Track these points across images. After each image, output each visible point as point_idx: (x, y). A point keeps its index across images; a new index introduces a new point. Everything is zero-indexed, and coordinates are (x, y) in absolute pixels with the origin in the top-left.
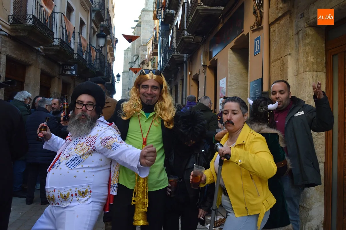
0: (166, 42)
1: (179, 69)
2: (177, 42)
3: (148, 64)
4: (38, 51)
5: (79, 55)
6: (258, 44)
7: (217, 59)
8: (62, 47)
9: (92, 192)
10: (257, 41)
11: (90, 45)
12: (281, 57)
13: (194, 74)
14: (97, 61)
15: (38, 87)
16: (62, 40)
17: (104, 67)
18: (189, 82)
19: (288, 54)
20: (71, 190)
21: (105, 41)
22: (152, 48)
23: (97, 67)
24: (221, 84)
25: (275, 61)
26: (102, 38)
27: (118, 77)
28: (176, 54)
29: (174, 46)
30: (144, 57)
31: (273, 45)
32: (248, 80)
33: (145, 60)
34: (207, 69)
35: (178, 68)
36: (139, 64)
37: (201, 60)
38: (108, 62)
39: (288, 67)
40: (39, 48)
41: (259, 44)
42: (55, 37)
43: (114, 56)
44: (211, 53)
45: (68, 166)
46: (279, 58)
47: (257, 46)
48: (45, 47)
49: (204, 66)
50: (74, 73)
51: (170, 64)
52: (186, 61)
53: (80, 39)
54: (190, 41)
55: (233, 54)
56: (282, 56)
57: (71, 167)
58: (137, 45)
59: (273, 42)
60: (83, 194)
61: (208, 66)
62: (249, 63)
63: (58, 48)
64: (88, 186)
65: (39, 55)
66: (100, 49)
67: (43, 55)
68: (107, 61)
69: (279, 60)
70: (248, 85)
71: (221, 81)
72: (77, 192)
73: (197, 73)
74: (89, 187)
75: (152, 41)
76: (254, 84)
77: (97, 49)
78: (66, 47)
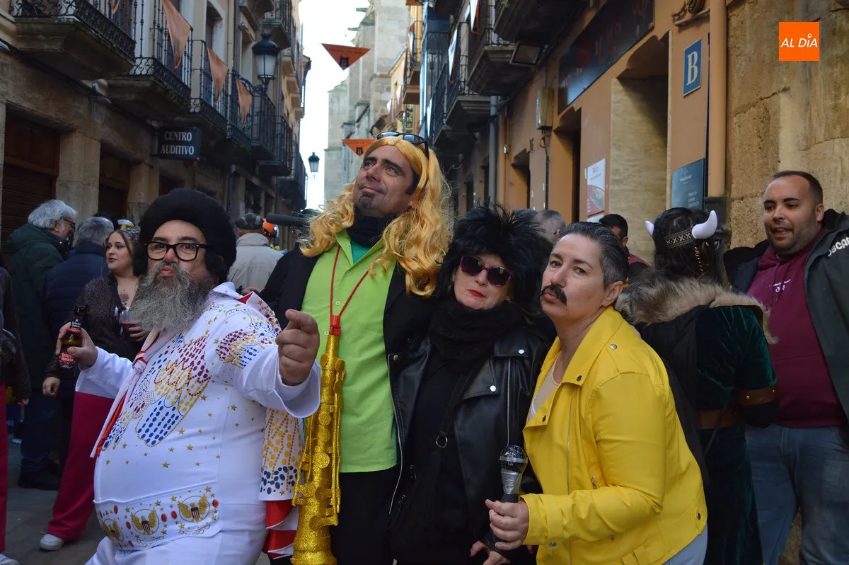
0: (442, 65)
1: (476, 139)
2: (469, 66)
3: (393, 126)
4: (93, 91)
5: (204, 103)
6: (695, 62)
7: (580, 110)
8: (156, 81)
9: (219, 505)
10: (693, 56)
11: (235, 75)
12: (761, 99)
13: (516, 152)
14: (256, 118)
15: (95, 191)
16: (156, 62)
17: (274, 136)
18: (504, 173)
19: (781, 90)
20: (158, 504)
21: (277, 64)
22: (405, 83)
23: (255, 135)
24: (592, 179)
25: (743, 109)
26: (266, 56)
27: (312, 164)
28: (469, 96)
29: (464, 75)
30: (384, 108)
31: (739, 65)
32: (666, 166)
33: (386, 116)
34: (554, 136)
35: (474, 137)
36: (371, 126)
37: (537, 111)
38: (285, 123)
39: (779, 128)
40: (96, 85)
41: (699, 64)
42: (137, 54)
43: (302, 106)
44: (563, 94)
45: (144, 436)
46: (754, 100)
47: (693, 69)
48: (111, 81)
49: (545, 129)
50: (191, 151)
51: (451, 126)
52: (496, 116)
53: (207, 60)
54: (507, 60)
55: (624, 93)
56: (763, 97)
57: (152, 439)
58: (363, 77)
59: (738, 56)
60: (195, 512)
61: (554, 128)
62: (669, 116)
63: (148, 84)
64: (205, 487)
65: (95, 104)
66: (261, 88)
67: (106, 104)
68: (282, 118)
69: (754, 106)
70: (665, 179)
71: (590, 169)
72: (176, 509)
73: (525, 150)
74: (208, 490)
75: (403, 62)
76: (683, 176)
77: (255, 85)
78: (167, 81)
